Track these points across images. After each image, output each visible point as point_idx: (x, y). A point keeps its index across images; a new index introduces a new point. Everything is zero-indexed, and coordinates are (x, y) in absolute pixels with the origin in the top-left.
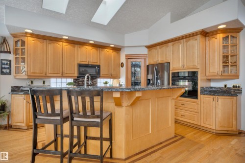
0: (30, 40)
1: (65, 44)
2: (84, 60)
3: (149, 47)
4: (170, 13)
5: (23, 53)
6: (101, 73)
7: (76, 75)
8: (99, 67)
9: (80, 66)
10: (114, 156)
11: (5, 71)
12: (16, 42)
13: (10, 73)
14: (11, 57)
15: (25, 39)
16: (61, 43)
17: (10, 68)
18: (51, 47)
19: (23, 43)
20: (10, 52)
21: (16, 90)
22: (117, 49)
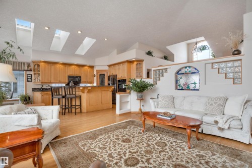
0: (42, 64)
1: (60, 65)
2: (71, 74)
3: (110, 66)
4: (116, 50)
5: (39, 71)
6: (82, 81)
7: (67, 82)
8: (80, 77)
9: (69, 77)
10: (82, 111)
11: (29, 80)
12: (35, 65)
13: (31, 81)
14: (32, 73)
15: (40, 64)
16: (58, 65)
17: (31, 79)
18: (53, 67)
19: (39, 66)
20: (31, 71)
21: (34, 90)
22: (92, 67)
